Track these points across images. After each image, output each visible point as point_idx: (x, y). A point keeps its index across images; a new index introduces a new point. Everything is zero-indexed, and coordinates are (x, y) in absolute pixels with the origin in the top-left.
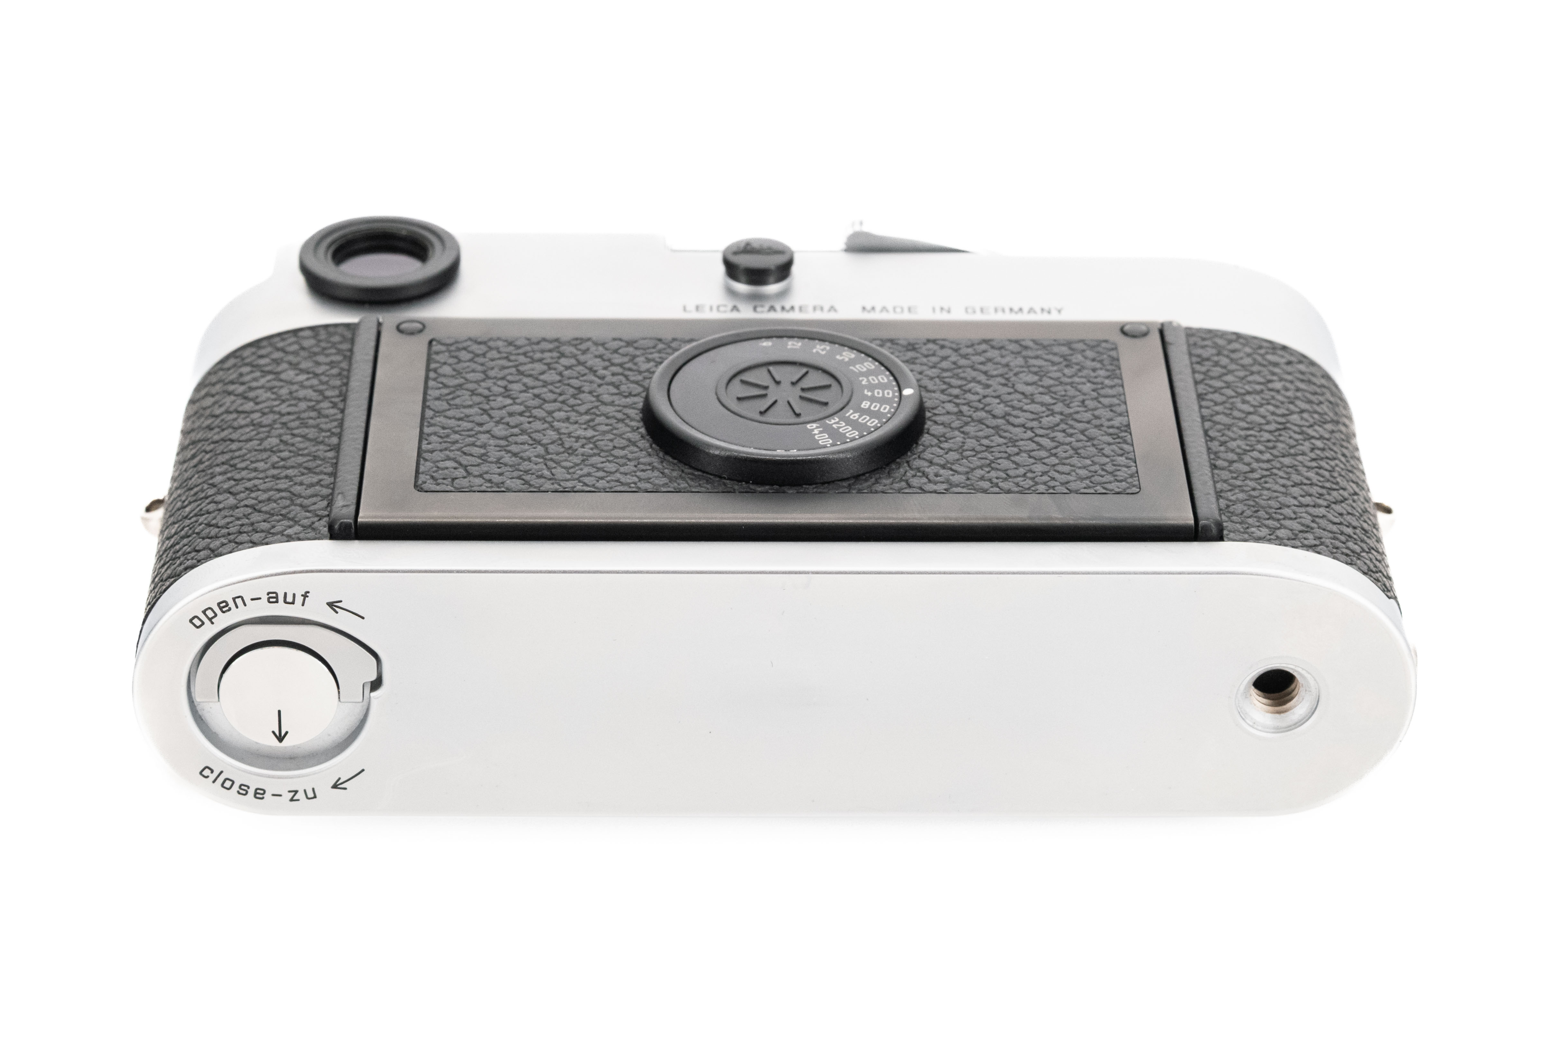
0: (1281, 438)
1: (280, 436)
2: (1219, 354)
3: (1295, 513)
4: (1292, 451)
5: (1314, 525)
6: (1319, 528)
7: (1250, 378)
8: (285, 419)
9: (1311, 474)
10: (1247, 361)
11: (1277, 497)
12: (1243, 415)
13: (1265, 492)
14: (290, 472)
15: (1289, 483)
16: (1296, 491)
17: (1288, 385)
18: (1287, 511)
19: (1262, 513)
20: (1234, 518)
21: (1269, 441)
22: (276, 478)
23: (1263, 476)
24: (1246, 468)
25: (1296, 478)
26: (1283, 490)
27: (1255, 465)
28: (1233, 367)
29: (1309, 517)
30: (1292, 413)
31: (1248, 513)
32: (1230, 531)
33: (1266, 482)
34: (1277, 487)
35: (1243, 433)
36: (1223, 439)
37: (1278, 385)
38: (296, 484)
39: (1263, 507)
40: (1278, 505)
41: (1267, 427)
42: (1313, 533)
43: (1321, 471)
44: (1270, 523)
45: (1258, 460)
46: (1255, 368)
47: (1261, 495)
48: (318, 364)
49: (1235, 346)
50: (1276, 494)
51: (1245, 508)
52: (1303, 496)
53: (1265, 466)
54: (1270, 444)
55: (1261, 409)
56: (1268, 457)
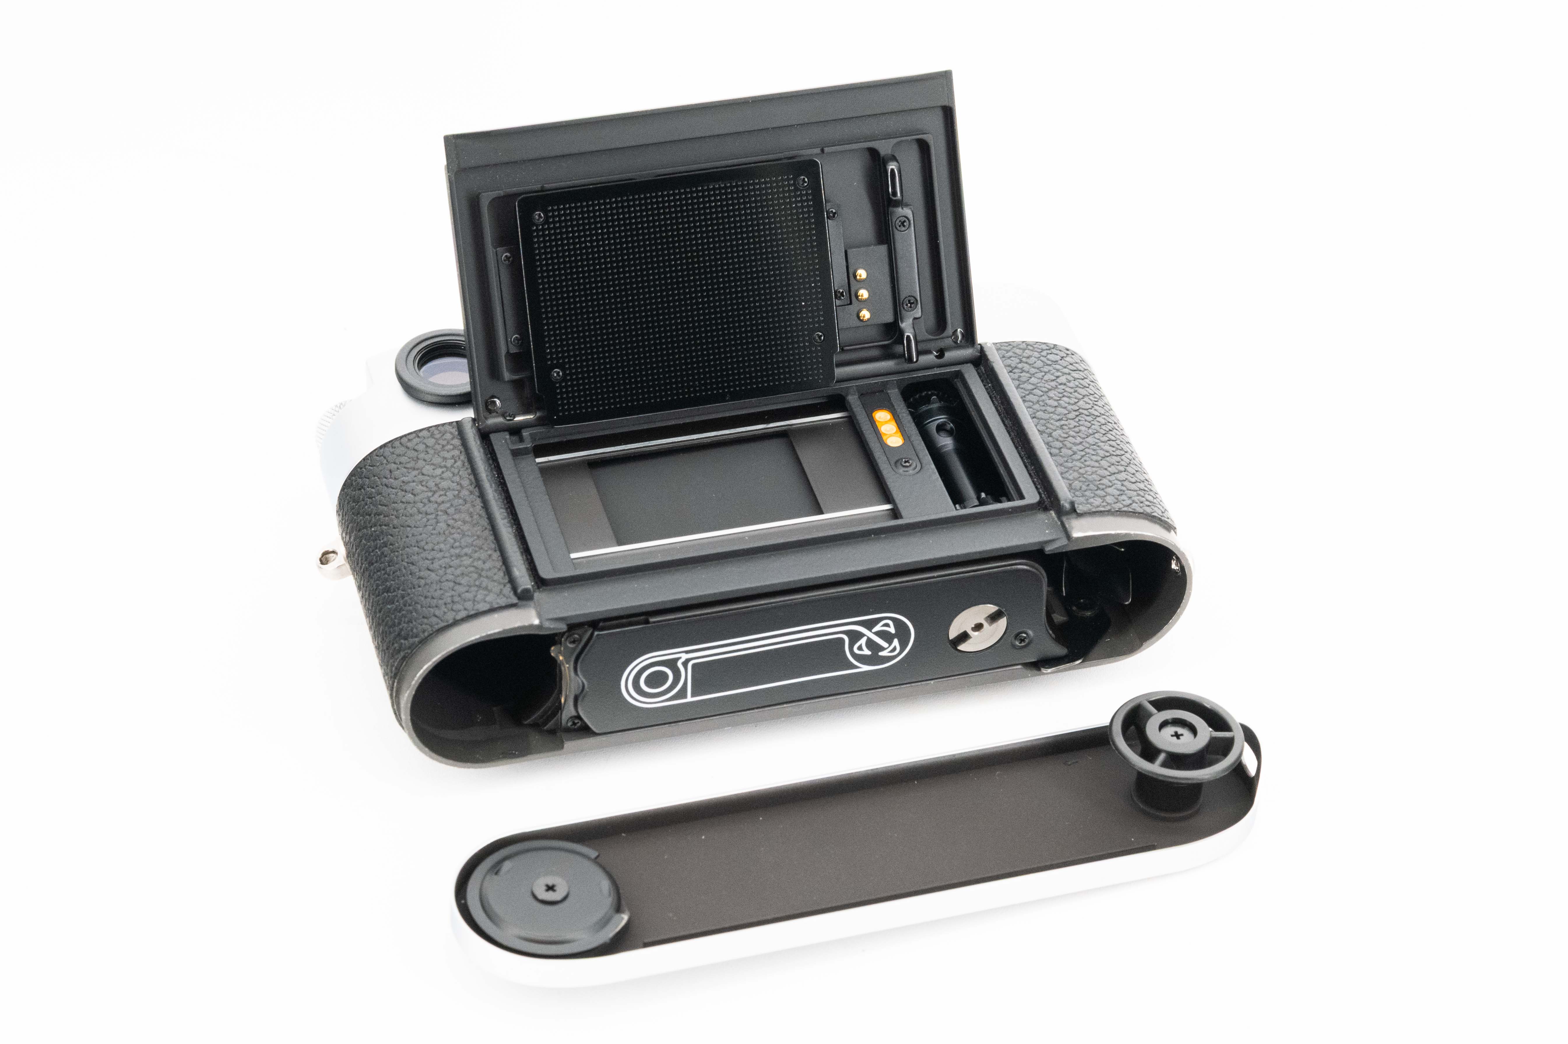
0: (1081, 423)
1: (445, 521)
2: (1021, 362)
3: (1110, 481)
4: (1090, 431)
5: (1124, 488)
6: (1128, 490)
7: (1046, 378)
8: (442, 507)
9: (1107, 448)
10: (1039, 364)
11: (1096, 471)
12: (1053, 409)
13: (1088, 469)
14: (466, 550)
15: (1099, 458)
16: (1104, 463)
17: (1069, 377)
18: (1105, 481)
19: (1092, 486)
20: (1077, 493)
21: (1075, 427)
22: (458, 556)
23: (1083, 456)
24: (1070, 452)
25: (1102, 453)
26: (1097, 464)
27: (1075, 448)
28: (1033, 371)
29: (1119, 483)
30: (1079, 400)
31: (1084, 487)
32: (1078, 504)
33: (1085, 461)
34: (1093, 464)
35: (1058, 424)
36: (1048, 431)
37: (1063, 379)
38: (475, 560)
39: (1091, 481)
40: (1098, 478)
41: (1070, 416)
42: (1126, 494)
43: (1111, 443)
44: (1099, 492)
45: (1075, 444)
46: (1046, 369)
47: (1086, 472)
48: (445, 459)
49: (1028, 353)
50: (1094, 469)
51: (1081, 484)
52: (1109, 467)
53: (1080, 447)
54: (1077, 429)
55: (1061, 402)
56: (1079, 440)
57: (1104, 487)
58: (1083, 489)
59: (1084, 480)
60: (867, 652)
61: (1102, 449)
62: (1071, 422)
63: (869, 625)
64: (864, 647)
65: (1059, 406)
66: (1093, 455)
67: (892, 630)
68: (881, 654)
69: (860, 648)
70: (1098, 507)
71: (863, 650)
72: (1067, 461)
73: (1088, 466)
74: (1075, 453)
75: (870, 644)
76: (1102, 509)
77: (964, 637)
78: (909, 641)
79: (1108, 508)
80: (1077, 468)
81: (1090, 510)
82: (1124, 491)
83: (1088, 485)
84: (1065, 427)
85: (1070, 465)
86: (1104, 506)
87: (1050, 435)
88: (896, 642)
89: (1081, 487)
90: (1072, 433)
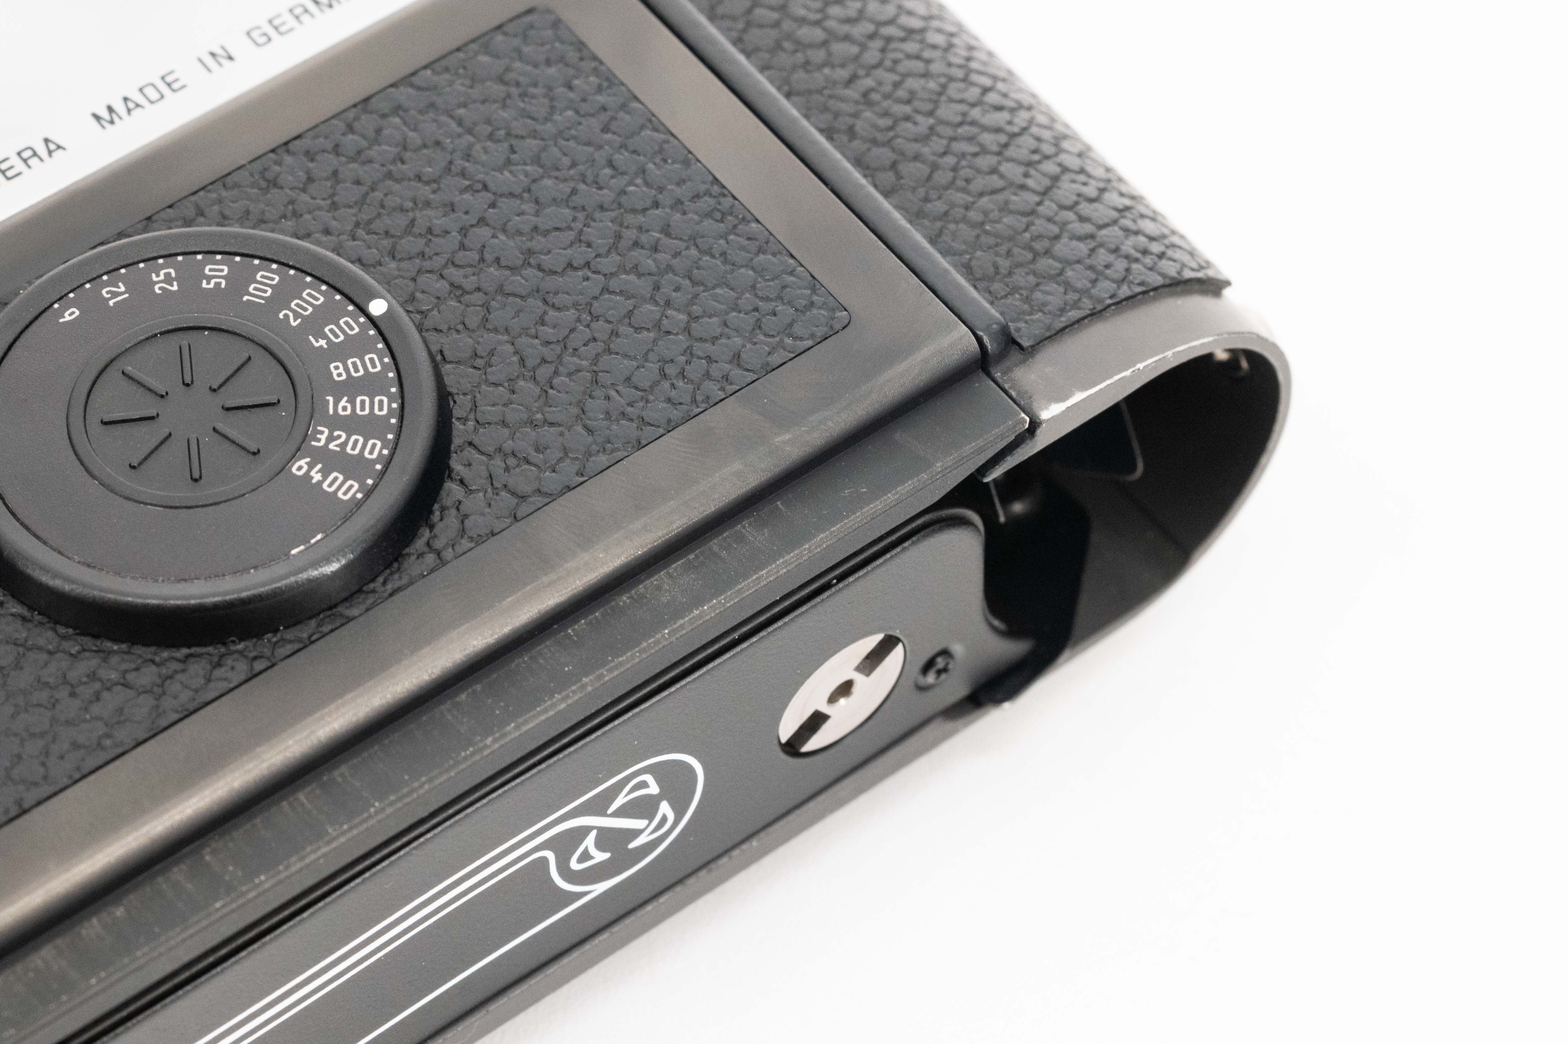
0: (901, 68)
3: (1050, 219)
11: (1006, 202)
18: (1038, 224)
19: (1018, 253)
21: (895, 85)
31: (1004, 264)
34: (988, 181)
39: (1011, 239)
44: (1045, 264)
50: (999, 197)
52: (1026, 175)
54: (901, 93)
55: (831, 24)
56: (925, 122)
57: (1046, 243)
58: (1003, 271)
59: (991, 241)
60: (600, 857)
61: (985, 128)
62: (880, 73)
63: (598, 807)
64: (593, 851)
65: (832, 36)
66: (975, 155)
67: (654, 789)
68: (632, 845)
69: (585, 856)
70: (1062, 310)
71: (592, 858)
72: (926, 200)
73: (981, 194)
74: (935, 167)
75: (606, 839)
76: (1074, 314)
77: (817, 721)
78: (693, 792)
79: (1087, 305)
80: (958, 212)
81: (1049, 328)
82: (1092, 237)
83: (1009, 254)
84: (875, 97)
85: (939, 207)
86: (1075, 305)
87: (851, 132)
88: (665, 808)
89: (996, 267)
90: (901, 109)
